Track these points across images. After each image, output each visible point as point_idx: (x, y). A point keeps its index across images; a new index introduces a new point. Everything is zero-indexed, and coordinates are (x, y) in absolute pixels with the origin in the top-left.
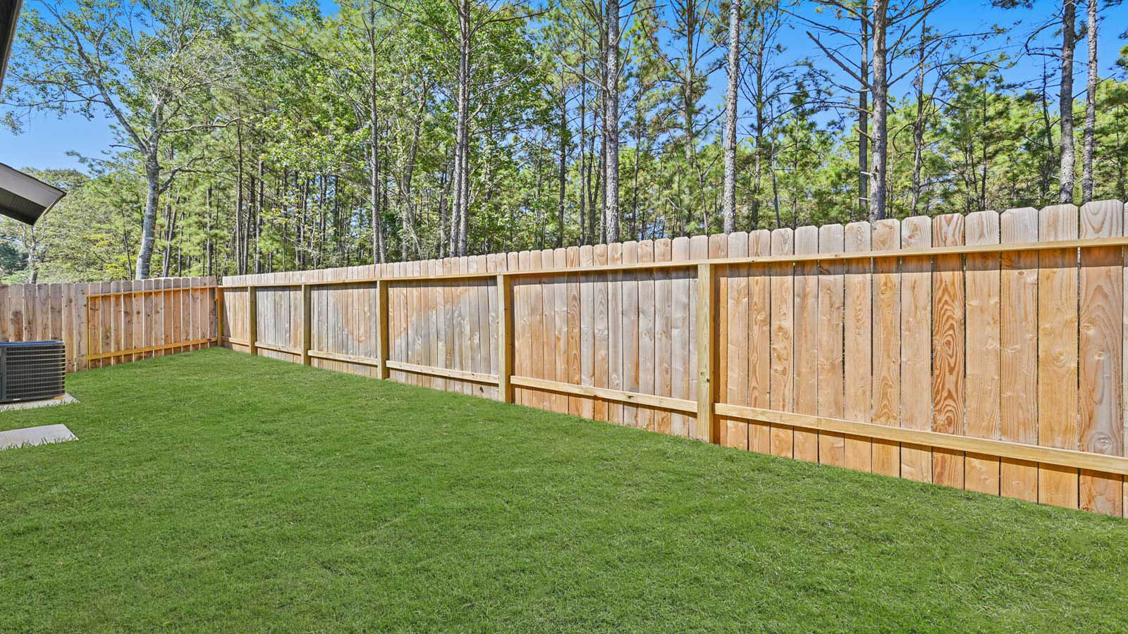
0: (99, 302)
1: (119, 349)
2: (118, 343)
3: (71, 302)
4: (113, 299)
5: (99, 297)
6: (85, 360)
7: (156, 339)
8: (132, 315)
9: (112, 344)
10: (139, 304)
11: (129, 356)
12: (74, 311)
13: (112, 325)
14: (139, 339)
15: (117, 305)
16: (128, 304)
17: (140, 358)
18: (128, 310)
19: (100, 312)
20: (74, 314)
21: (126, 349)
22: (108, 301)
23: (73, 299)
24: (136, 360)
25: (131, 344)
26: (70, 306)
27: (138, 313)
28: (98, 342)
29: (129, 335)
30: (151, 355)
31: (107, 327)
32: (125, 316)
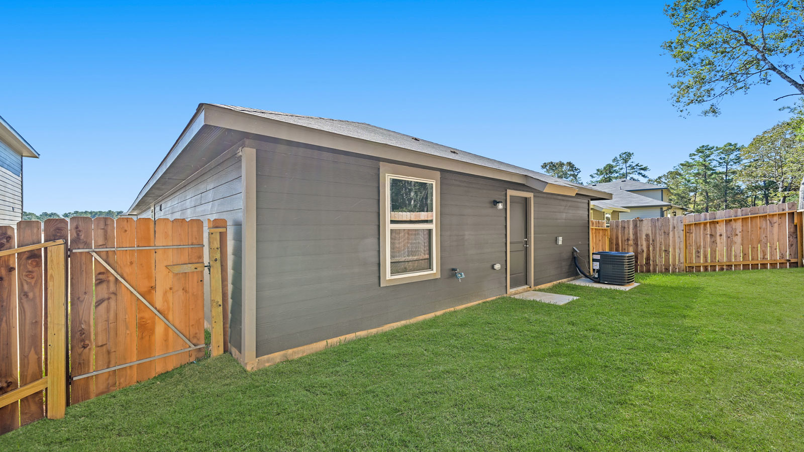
0: (693, 228)
1: (706, 261)
2: (705, 257)
3: (674, 228)
4: (702, 226)
5: (692, 224)
6: (683, 266)
7: (735, 256)
8: (715, 237)
9: (702, 257)
10: (721, 229)
11: (713, 268)
12: (676, 233)
13: (702, 244)
14: (722, 255)
15: (705, 230)
16: (713, 229)
17: (722, 269)
18: (713, 233)
19: (693, 234)
20: (676, 236)
21: (712, 261)
22: (698, 227)
23: (675, 226)
24: (719, 270)
25: (715, 258)
26: (674, 230)
27: (721, 235)
28: (693, 255)
29: (714, 252)
30: (731, 269)
31: (698, 245)
32: (711, 238)
